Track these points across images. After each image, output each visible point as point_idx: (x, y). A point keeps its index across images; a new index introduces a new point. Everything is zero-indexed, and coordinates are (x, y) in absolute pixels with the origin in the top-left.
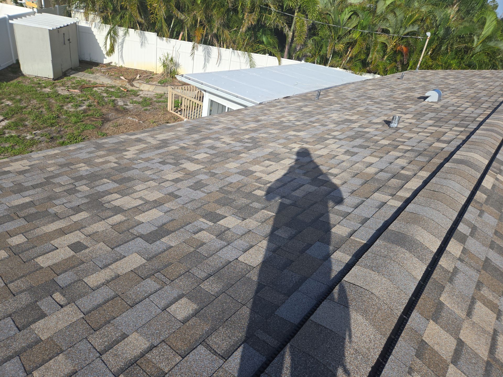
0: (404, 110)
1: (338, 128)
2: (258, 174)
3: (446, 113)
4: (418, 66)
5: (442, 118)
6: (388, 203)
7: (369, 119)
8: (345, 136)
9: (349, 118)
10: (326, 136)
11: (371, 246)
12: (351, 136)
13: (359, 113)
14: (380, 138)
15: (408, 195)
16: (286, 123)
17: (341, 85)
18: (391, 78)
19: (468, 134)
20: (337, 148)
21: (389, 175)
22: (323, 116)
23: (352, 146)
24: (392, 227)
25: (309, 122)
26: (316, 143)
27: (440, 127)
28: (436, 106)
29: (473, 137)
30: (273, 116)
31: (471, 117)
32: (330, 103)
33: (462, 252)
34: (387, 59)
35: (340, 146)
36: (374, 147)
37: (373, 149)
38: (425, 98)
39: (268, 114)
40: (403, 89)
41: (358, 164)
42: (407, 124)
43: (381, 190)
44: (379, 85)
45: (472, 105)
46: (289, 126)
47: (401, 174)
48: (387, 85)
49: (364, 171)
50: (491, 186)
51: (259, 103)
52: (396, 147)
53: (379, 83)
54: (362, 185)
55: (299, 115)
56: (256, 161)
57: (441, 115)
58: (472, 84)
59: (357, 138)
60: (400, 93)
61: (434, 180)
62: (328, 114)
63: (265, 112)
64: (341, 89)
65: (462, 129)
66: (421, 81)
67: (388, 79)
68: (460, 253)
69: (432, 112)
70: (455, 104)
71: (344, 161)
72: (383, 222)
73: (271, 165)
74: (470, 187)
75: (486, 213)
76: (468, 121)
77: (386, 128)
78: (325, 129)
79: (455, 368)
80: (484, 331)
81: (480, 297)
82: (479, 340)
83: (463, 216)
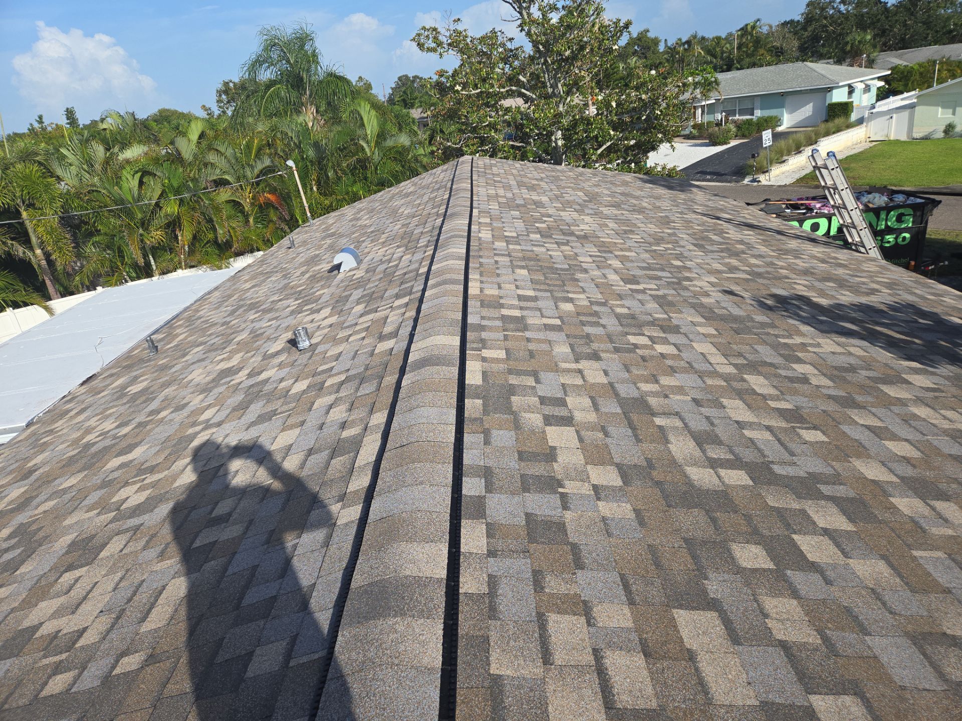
0: (314, 305)
1: (210, 400)
2: (48, 628)
3: (376, 281)
4: (309, 214)
5: (374, 292)
7: (262, 350)
8: (228, 411)
9: (226, 367)
10: (191, 431)
11: (331, 659)
12: (239, 404)
13: (241, 346)
14: (291, 381)
15: (366, 480)
16: (97, 445)
17: (195, 302)
18: (279, 250)
19: (416, 304)
21: (325, 454)
22: (174, 388)
23: (246, 426)
24: (357, 579)
25: (149, 416)
26: (173, 460)
27: (376, 312)
28: (359, 274)
29: (424, 306)
30: (62, 443)
31: (411, 271)
32: (183, 351)
33: (488, 537)
34: (256, 222)
36: (286, 408)
37: (284, 412)
38: (338, 267)
39: (51, 443)
40: (302, 265)
42: (327, 330)
44: (262, 273)
45: (407, 250)
46: (105, 448)
47: (345, 440)
48: (275, 267)
50: (481, 377)
51: (24, 424)
52: (321, 388)
53: (261, 269)
55: (122, 409)
56: (38, 592)
57: (370, 289)
58: (394, 213)
59: (250, 402)
60: (298, 274)
61: (394, 424)
62: (184, 376)
63: (42, 441)
64: (197, 311)
65: (406, 299)
66: (323, 239)
67: (273, 255)
68: (485, 541)
69: (356, 288)
70: (384, 259)
72: (340, 575)
73: (77, 580)
74: (452, 401)
75: (494, 431)
76: (410, 282)
77: (296, 355)
78: (185, 414)
80: (581, 670)
81: (549, 603)
82: (582, 698)
83: (462, 464)
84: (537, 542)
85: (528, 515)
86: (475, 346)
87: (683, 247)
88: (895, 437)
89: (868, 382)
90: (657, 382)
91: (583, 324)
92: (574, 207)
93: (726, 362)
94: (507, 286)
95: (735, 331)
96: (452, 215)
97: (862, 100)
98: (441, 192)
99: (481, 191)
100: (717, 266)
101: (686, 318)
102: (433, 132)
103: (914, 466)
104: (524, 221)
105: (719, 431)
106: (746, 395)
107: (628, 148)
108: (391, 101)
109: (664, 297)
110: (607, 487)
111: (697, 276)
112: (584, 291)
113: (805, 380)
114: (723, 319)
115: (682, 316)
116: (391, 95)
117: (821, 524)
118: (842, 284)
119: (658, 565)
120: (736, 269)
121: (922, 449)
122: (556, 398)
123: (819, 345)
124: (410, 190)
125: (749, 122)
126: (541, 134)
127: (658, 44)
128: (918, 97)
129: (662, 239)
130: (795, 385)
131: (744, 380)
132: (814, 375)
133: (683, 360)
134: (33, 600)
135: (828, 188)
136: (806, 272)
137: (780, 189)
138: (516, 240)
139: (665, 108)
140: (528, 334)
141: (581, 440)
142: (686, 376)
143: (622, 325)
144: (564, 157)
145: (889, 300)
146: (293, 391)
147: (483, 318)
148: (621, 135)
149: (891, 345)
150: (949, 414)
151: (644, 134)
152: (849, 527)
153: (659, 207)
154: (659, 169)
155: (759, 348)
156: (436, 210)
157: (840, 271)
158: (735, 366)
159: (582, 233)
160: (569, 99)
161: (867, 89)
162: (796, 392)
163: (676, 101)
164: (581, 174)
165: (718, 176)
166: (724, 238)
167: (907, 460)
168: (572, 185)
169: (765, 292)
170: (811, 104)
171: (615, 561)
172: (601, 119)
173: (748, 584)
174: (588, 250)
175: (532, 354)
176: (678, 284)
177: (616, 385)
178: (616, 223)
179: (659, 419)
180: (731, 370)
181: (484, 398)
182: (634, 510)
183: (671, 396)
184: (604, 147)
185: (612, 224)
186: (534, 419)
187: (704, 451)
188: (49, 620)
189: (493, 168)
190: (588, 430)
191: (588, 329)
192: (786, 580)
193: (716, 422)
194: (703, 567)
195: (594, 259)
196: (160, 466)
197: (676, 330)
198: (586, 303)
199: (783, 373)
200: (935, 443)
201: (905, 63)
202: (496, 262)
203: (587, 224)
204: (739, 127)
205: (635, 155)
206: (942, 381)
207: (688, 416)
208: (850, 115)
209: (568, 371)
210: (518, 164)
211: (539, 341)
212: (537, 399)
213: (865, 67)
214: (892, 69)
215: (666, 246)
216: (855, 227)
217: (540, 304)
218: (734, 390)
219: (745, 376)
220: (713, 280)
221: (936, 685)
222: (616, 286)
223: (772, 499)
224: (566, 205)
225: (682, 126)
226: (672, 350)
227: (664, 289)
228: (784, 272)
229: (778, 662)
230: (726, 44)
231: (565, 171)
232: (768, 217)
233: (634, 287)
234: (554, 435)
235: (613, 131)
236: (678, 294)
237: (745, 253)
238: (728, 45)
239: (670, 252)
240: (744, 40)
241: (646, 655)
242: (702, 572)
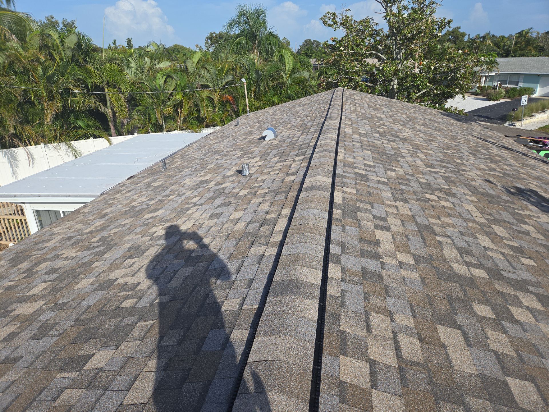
0: (250, 155)
1: (196, 193)
2: (121, 281)
3: (285, 146)
4: (248, 109)
5: (284, 152)
6: (265, 254)
7: (223, 174)
8: (205, 200)
9: (203, 179)
10: (186, 206)
11: (264, 308)
12: (211, 197)
13: (211, 171)
14: (238, 190)
15: (280, 238)
17: (185, 147)
18: (230, 126)
19: (308, 160)
20: (201, 215)
21: (258, 224)
22: (176, 186)
23: (215, 207)
24: (276, 278)
25: (164, 197)
26: (178, 218)
27: (285, 161)
28: (276, 142)
29: (312, 161)
31: (305, 144)
32: (180, 169)
33: (342, 273)
34: (219, 110)
35: (203, 211)
36: (236, 201)
37: (235, 203)
38: (264, 138)
40: (243, 135)
41: (226, 224)
42: (257, 168)
43: (255, 243)
44: (220, 137)
45: (303, 133)
46: (143, 209)
47: (268, 219)
48: (228, 134)
49: (234, 230)
50: (342, 200)
51: (99, 194)
52: (255, 194)
53: (220, 135)
54: (237, 245)
55: (150, 193)
56: (115, 265)
57: (282, 150)
58: (296, 114)
59: (217, 197)
60: (241, 139)
61: (295, 215)
62: (181, 181)
63: (110, 202)
64: (186, 152)
65: (302, 157)
66: (255, 123)
67: (226, 128)
68: (340, 274)
69: (274, 149)
70: (290, 136)
71: (212, 226)
72: (267, 276)
73: (134, 263)
74: (326, 208)
75: (347, 226)
76: (304, 149)
77: (240, 177)
78: (183, 199)
79: (377, 392)
80: (386, 339)
81: (371, 307)
82: (385, 350)
83: (330, 238)
84: (367, 280)
85: (362, 267)
86: (339, 184)
87: (463, 153)
90: (440, 219)
91: (400, 183)
93: (481, 216)
94: (359, 158)
95: (489, 202)
96: (330, 118)
98: (324, 105)
99: (347, 107)
100: (482, 166)
101: (460, 190)
102: (321, 73)
104: (370, 126)
105: (472, 249)
106: (491, 235)
107: (436, 95)
108: (299, 52)
109: (449, 177)
110: (406, 263)
111: (470, 170)
112: (402, 167)
113: (528, 233)
114: (482, 194)
115: (458, 189)
116: (299, 50)
117: (526, 303)
119: (431, 304)
120: (494, 170)
122: (382, 217)
123: (539, 217)
124: (306, 103)
125: (514, 90)
126: (385, 80)
127: (464, 36)
129: (451, 147)
130: (522, 235)
131: (491, 228)
132: (534, 232)
133: (456, 211)
134: (113, 269)
136: (537, 178)
138: (366, 135)
139: (463, 74)
140: (368, 184)
141: (394, 239)
142: (457, 219)
143: (422, 188)
144: (396, 95)
146: (240, 194)
147: (344, 172)
148: (433, 86)
151: (447, 87)
152: (542, 308)
153: (451, 130)
154: (453, 110)
155: (502, 213)
156: (320, 114)
158: (486, 219)
159: (404, 137)
160: (405, 62)
162: (521, 239)
163: (471, 71)
164: (406, 106)
166: (489, 152)
168: (400, 111)
169: (510, 185)
171: (408, 297)
172: (423, 75)
173: (479, 322)
174: (406, 146)
175: (370, 194)
176: (458, 172)
177: (416, 217)
178: (424, 135)
179: (439, 237)
180: (484, 221)
181: (343, 210)
182: (420, 277)
183: (447, 228)
184: (422, 92)
185: (421, 135)
186: (369, 225)
187: (463, 257)
188: (121, 277)
189: (355, 96)
190: (398, 235)
191: (402, 187)
192: (501, 325)
193: (471, 244)
194: (455, 310)
195: (410, 152)
196: (172, 220)
197: (454, 195)
198: (403, 173)
199: (515, 228)
202: (353, 145)
203: (407, 133)
204: (507, 91)
205: (440, 99)
207: (455, 239)
209: (390, 205)
210: (369, 96)
211: (375, 188)
212: (371, 216)
215: (453, 151)
217: (376, 170)
218: (484, 231)
219: (492, 225)
220: (479, 173)
222: (421, 167)
223: (499, 287)
224: (396, 121)
225: (472, 86)
226: (450, 205)
227: (449, 173)
228: (524, 176)
229: (491, 359)
230: (507, 41)
231: (397, 103)
232: (519, 145)
233: (431, 170)
234: (379, 234)
235: (429, 83)
236: (457, 177)
237: (501, 162)
238: (508, 42)
239: (454, 154)
240: (519, 40)
241: (420, 340)
242: (454, 312)
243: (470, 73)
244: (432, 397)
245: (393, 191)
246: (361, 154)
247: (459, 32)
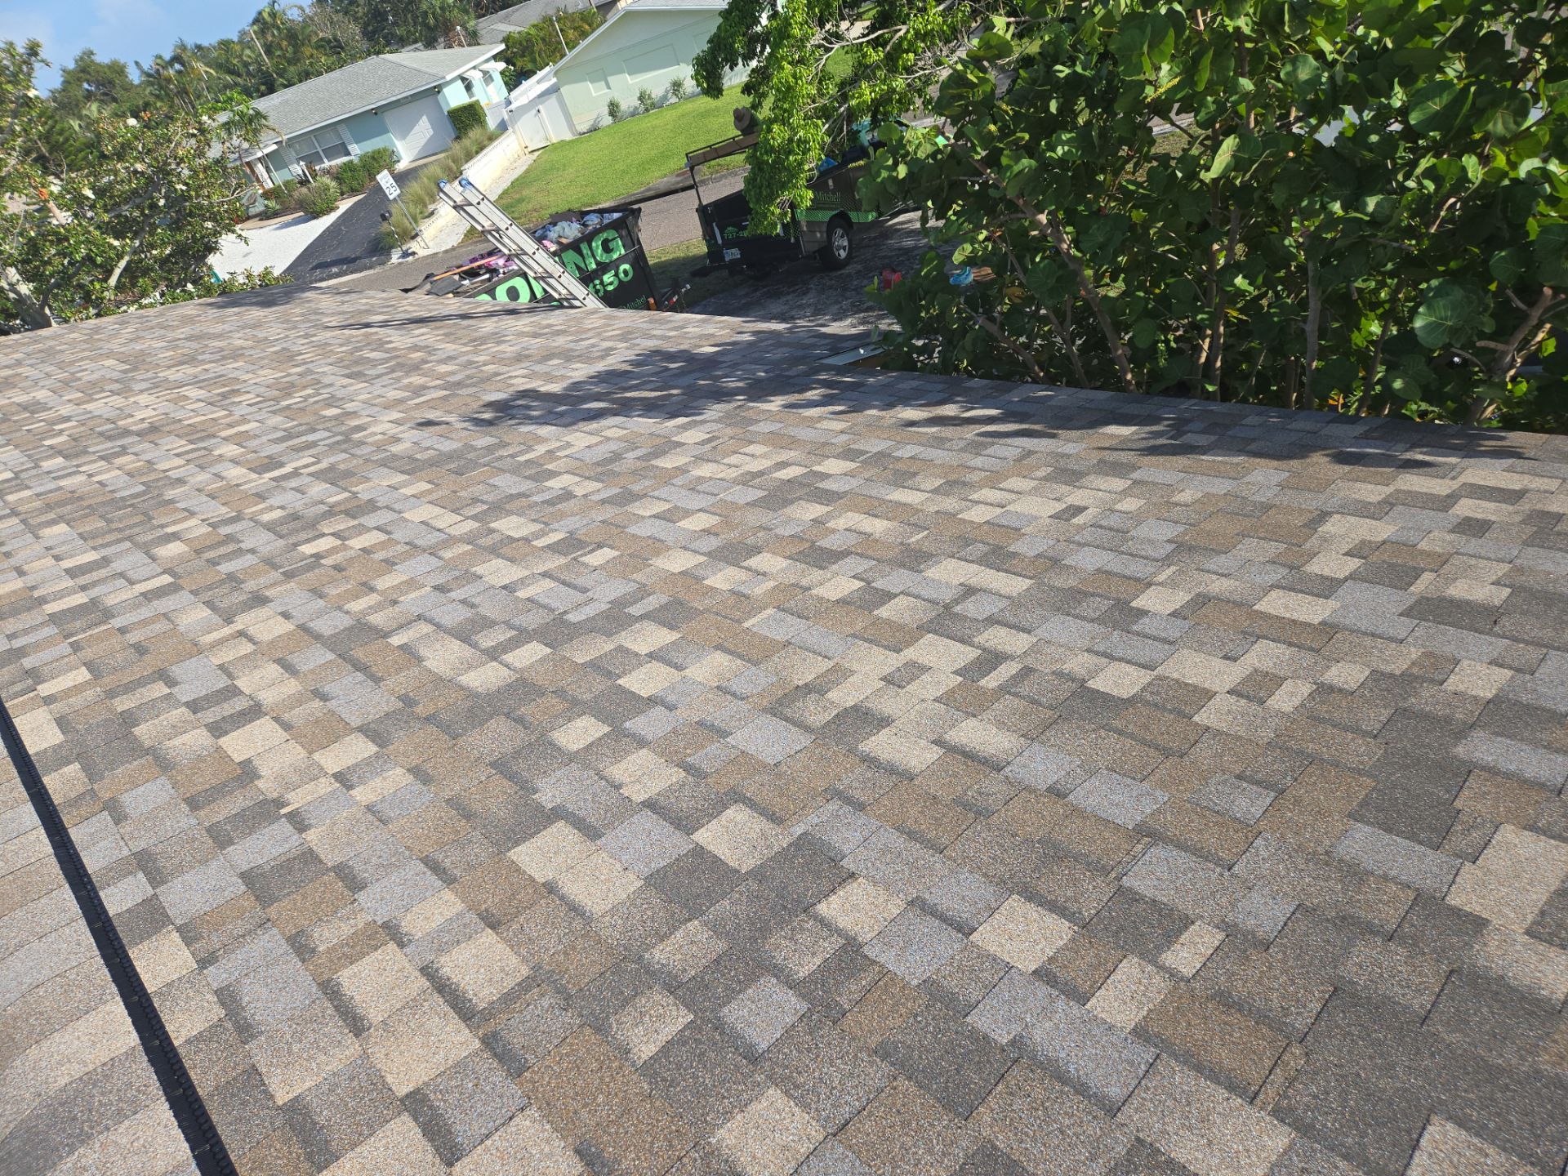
33: (188, 944)
50: (56, 729)
68: (185, 953)
74: (15, 794)
75: (126, 795)
79: (466, 1160)
80: (413, 1005)
81: (332, 961)
82: (429, 1034)
83: (87, 875)
84: (277, 900)
85: (243, 875)
86: (18, 687)
87: (331, 385)
88: (687, 513)
89: (639, 463)
90: (372, 589)
91: (214, 563)
92: (107, 388)
93: (460, 518)
94: (37, 565)
95: (456, 473)
97: (491, 95)
100: (393, 394)
101: (378, 484)
103: (716, 534)
104: (16, 447)
105: (483, 611)
106: (505, 548)
107: (163, 261)
109: (332, 468)
110: (357, 765)
111: (370, 419)
112: (192, 514)
113: (567, 495)
114: (432, 463)
115: (371, 484)
117: (644, 650)
118: (568, 356)
119: (468, 816)
120: (424, 388)
121: (718, 511)
122: (218, 691)
123: (569, 445)
125: (349, 166)
128: (556, 74)
129: (292, 385)
130: (559, 506)
131: (493, 531)
132: (576, 483)
133: (399, 543)
135: (489, 232)
136: (519, 358)
137: (449, 255)
138: (17, 482)
139: (190, 177)
140: (117, 622)
141: (286, 727)
142: (412, 562)
143: (281, 537)
145: (630, 355)
148: (137, 243)
149: (650, 408)
150: (733, 459)
151: (179, 229)
152: (674, 636)
153: (266, 339)
154: (241, 280)
155: (496, 481)
157: (561, 341)
158: (474, 518)
159: (145, 425)
161: (487, 77)
162: (562, 515)
163: (203, 161)
164: (99, 330)
165: (349, 263)
166: (387, 351)
167: (707, 532)
168: (87, 354)
169: (475, 406)
170: (424, 117)
171: (408, 848)
173: (586, 766)
174: (169, 447)
175: (140, 649)
176: (347, 441)
177: (311, 624)
178: (200, 388)
179: (396, 638)
180: (471, 525)
181: (78, 757)
182: (408, 770)
183: (402, 599)
184: (117, 272)
185: (193, 393)
186: (196, 739)
187: (475, 646)
190: (292, 709)
191: (226, 568)
192: (627, 734)
193: (476, 601)
194: (526, 781)
195: (187, 457)
197: (372, 506)
198: (207, 529)
199: (537, 498)
200: (729, 499)
201: (519, 29)
203: (146, 407)
204: (338, 178)
205: (185, 269)
206: (715, 426)
207: (436, 615)
208: (485, 121)
209: (221, 642)
211: (144, 623)
212: (183, 709)
213: (469, 45)
214: (506, 40)
215: (303, 394)
216: (551, 276)
217: (117, 566)
218: (485, 549)
219: (492, 525)
220: (396, 415)
221: (805, 740)
222: (245, 483)
223: (582, 653)
224: (91, 390)
225: (238, 199)
226: (378, 537)
227: (328, 457)
228: (490, 368)
229: (648, 826)
230: (243, 50)
231: (63, 335)
232: (441, 300)
233: (276, 473)
234: (237, 745)
235: (116, 238)
236: (353, 455)
237: (427, 362)
238: (248, 52)
239: (312, 400)
240: (270, 39)
241: (493, 928)
242: (527, 788)
243: (205, 169)
244: (588, 1031)
245: (206, 596)
246: (38, 548)
247: (99, 65)
